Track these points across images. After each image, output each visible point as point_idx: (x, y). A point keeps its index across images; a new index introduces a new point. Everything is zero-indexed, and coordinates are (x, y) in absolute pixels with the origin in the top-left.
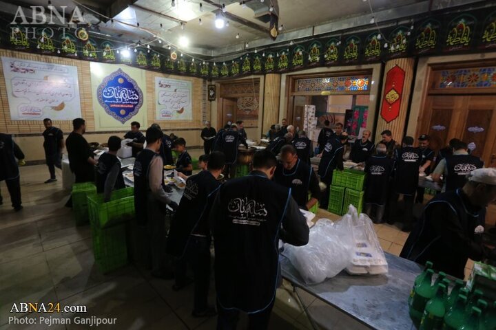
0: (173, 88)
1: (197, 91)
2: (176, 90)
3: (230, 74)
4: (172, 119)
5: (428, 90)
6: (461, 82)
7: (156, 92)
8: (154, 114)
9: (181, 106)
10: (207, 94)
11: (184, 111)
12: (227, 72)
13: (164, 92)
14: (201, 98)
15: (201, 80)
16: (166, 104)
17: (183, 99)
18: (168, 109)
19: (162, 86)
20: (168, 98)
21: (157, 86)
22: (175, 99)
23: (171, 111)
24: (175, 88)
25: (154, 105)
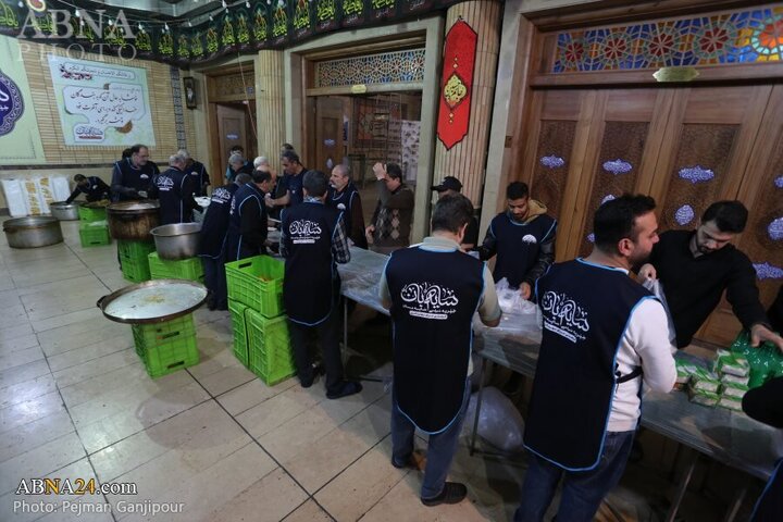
0: (99, 81)
1: (161, 89)
2: (107, 87)
3: (206, 53)
4: (104, 144)
5: (531, 76)
6: (593, 58)
7: (57, 89)
8: (57, 132)
9: (126, 118)
10: (183, 96)
11: (134, 128)
12: (201, 50)
13: (77, 89)
14: (169, 102)
15: (166, 68)
16: (86, 113)
17: (128, 105)
18: (93, 124)
19: (68, 75)
20: (90, 102)
21: (56, 76)
22: (107, 104)
23: (102, 128)
24: (104, 81)
25: (54, 116)
